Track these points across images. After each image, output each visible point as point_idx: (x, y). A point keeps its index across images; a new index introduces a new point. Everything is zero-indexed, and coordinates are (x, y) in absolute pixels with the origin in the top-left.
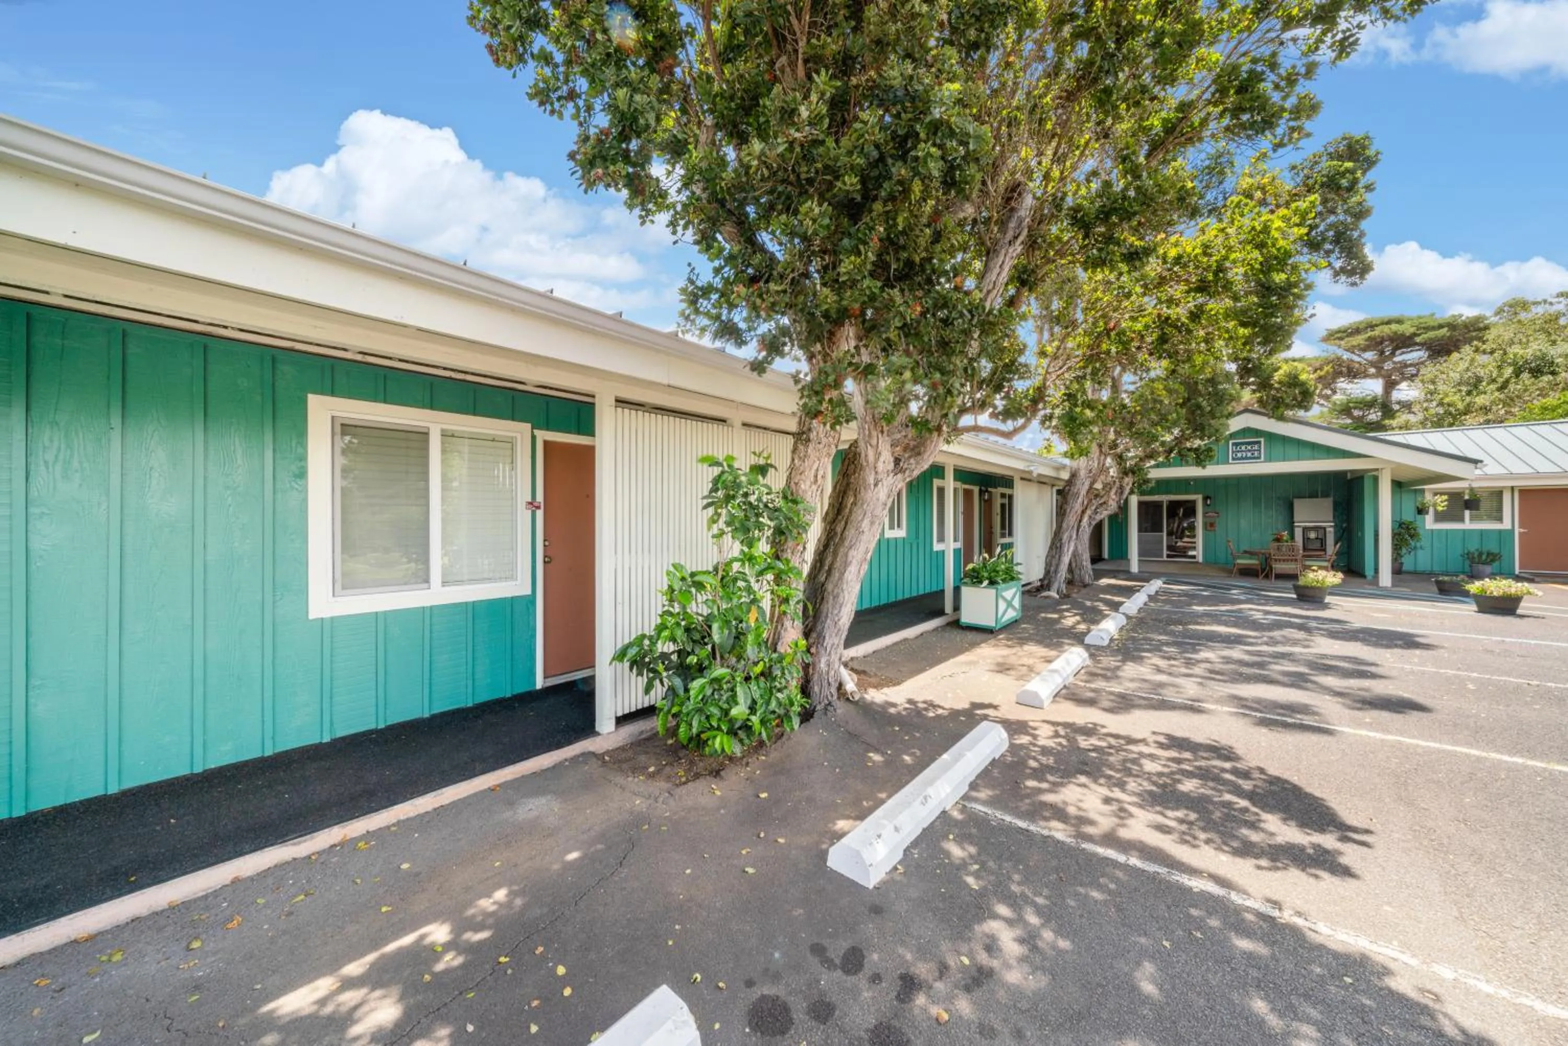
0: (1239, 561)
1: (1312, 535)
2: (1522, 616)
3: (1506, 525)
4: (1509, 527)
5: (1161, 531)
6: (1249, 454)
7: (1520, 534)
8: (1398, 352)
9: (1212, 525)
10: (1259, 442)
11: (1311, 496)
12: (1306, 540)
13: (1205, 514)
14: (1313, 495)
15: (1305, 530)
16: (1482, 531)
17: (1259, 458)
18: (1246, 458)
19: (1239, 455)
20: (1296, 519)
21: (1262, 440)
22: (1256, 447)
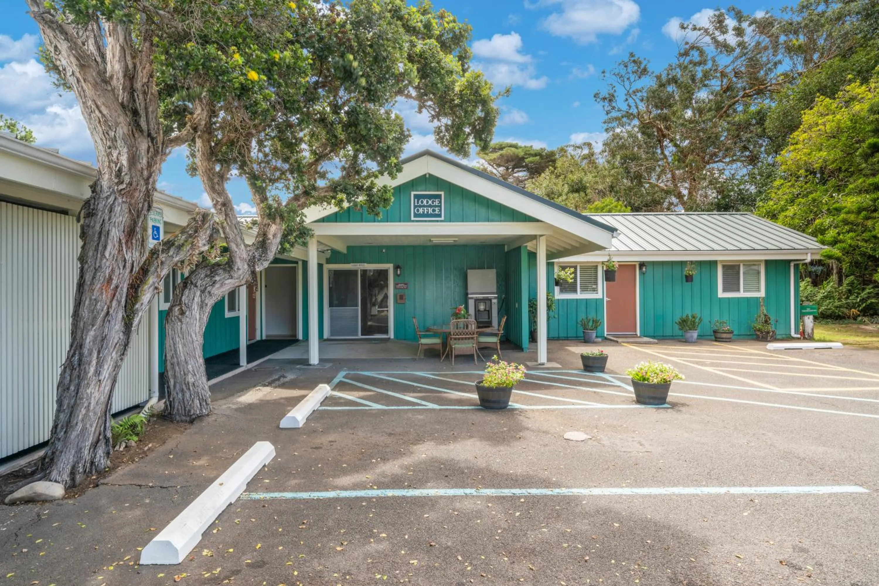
0: (423, 341)
1: (482, 307)
2: (674, 405)
3: (599, 295)
4: (601, 297)
5: (357, 306)
6: (430, 211)
7: (607, 302)
8: (516, 170)
9: (402, 297)
10: (439, 197)
11: (479, 268)
12: (477, 311)
13: (396, 284)
14: (481, 267)
15: (477, 301)
16: (587, 300)
17: (439, 216)
18: (428, 215)
19: (421, 210)
20: (469, 291)
21: (442, 193)
22: (437, 203)
